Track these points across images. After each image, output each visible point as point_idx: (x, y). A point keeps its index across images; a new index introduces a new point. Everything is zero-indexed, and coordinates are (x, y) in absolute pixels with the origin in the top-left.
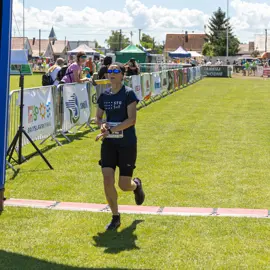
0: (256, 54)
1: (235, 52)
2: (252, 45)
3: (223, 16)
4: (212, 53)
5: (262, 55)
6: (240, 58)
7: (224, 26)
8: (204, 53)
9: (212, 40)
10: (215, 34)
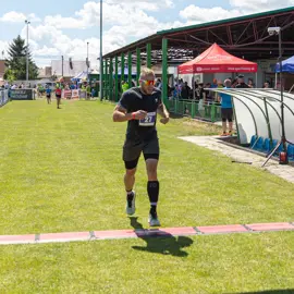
0: (55, 78)
1: (34, 76)
2: (49, 70)
3: (23, 43)
4: (12, 78)
5: (59, 79)
6: (39, 82)
7: (23, 52)
8: (5, 77)
9: (12, 65)
10: (15, 60)
